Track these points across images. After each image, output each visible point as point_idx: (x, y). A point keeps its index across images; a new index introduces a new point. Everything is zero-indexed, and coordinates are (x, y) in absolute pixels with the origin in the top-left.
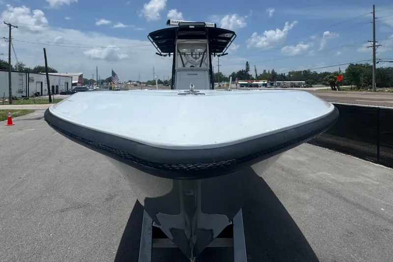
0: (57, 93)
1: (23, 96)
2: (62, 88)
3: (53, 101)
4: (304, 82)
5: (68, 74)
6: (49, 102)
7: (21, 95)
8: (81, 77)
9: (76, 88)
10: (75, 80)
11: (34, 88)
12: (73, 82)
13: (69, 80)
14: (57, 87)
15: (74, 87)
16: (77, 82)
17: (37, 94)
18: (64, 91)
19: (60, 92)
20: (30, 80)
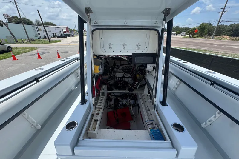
0: (56, 37)
1: (38, 39)
2: (58, 34)
3: (51, 42)
4: (175, 32)
5: (61, 27)
6: (49, 42)
7: (36, 38)
8: (67, 28)
9: (65, 34)
10: (65, 30)
11: (43, 34)
12: (64, 31)
13: (61, 30)
14: (55, 33)
15: (64, 34)
16: (66, 31)
17: (45, 38)
18: (60, 36)
19: (57, 36)
20: (39, 30)
